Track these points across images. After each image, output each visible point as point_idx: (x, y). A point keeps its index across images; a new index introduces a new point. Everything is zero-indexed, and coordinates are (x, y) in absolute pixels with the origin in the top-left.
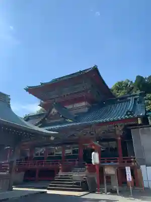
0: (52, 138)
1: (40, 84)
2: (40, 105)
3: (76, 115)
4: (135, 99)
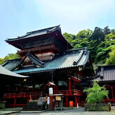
0: (25, 80)
2: (17, 53)
3: (43, 63)
4: (84, 52)
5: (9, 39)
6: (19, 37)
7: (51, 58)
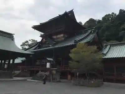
1: (40, 24)
2: (40, 36)
4: (91, 31)
5: (34, 26)
6: (41, 24)
7: (63, 39)
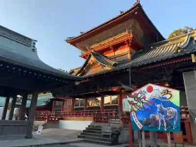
0: (77, 83)
2: (81, 56)
5: (70, 38)
